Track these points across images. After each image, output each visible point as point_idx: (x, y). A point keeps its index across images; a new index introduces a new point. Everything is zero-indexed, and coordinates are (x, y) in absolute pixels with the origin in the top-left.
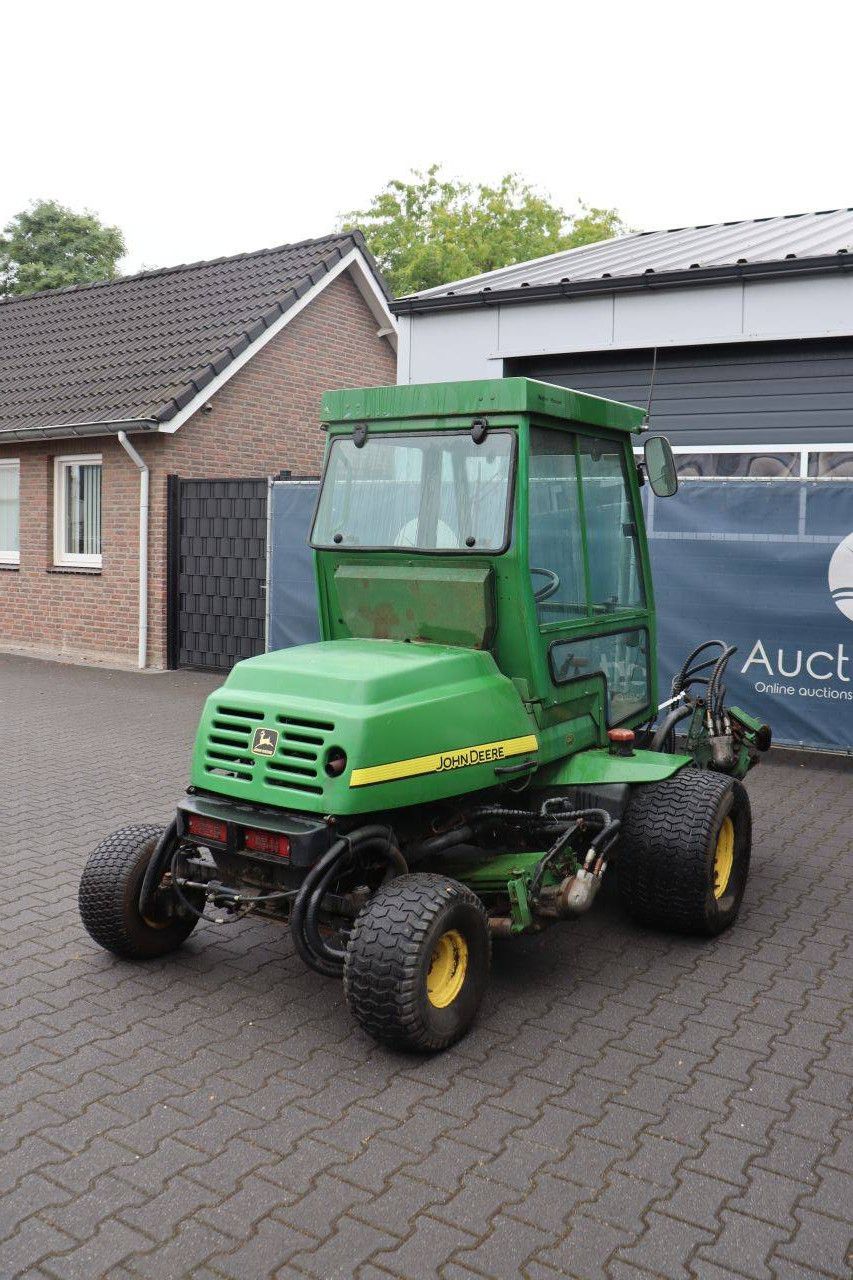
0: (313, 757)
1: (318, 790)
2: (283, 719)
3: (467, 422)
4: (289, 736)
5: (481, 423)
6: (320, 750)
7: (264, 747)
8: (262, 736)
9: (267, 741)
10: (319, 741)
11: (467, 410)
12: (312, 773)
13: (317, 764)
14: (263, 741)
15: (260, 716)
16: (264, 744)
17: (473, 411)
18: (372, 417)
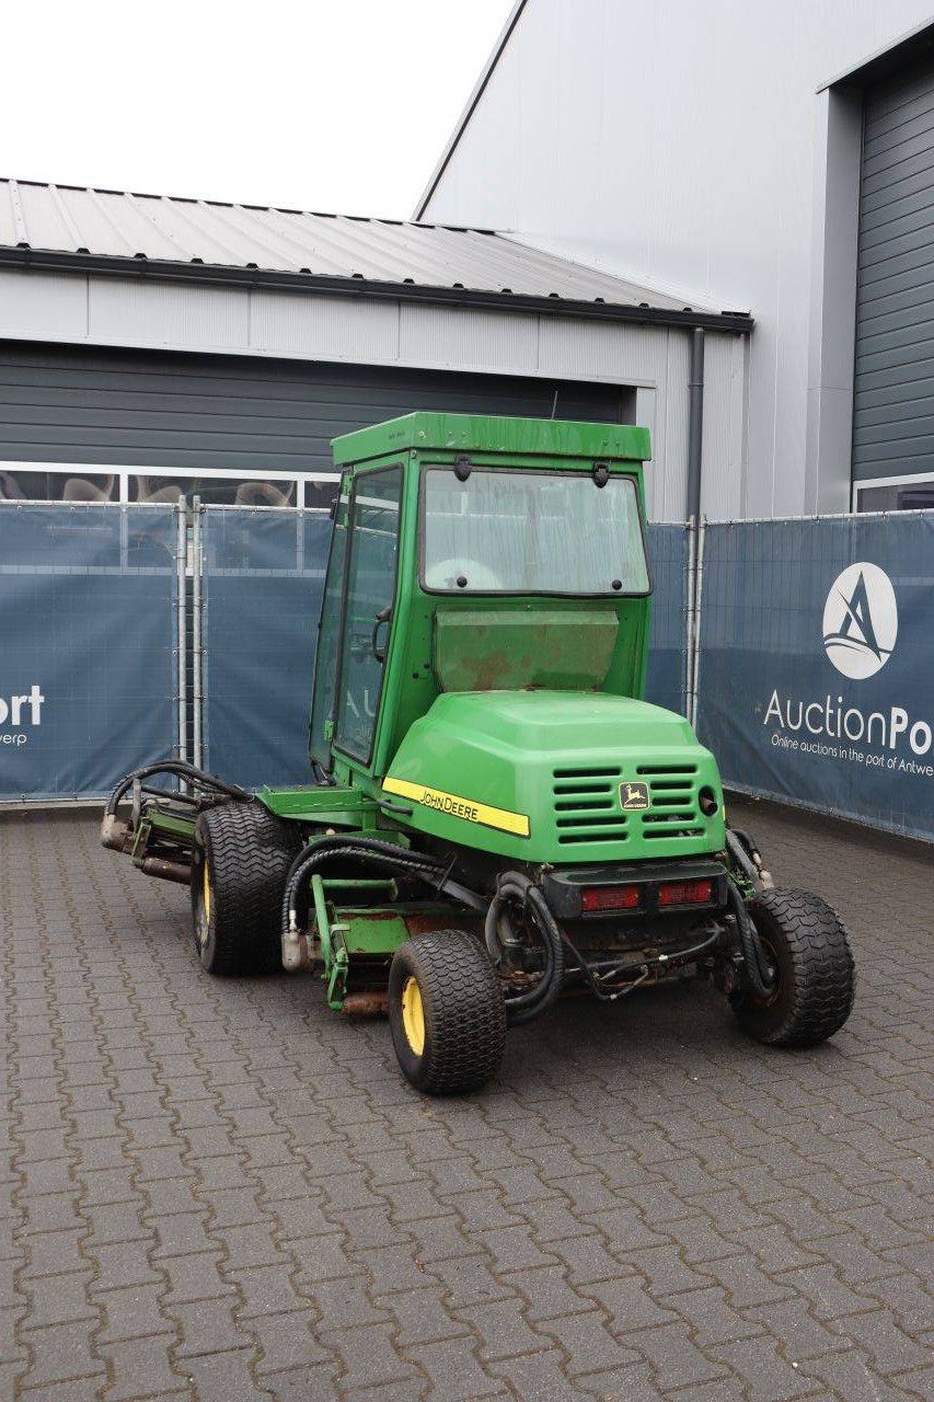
0: (685, 801)
1: (699, 831)
2: (641, 771)
3: (588, 466)
4: (655, 786)
5: (604, 467)
6: (693, 791)
7: (635, 801)
8: (629, 791)
9: (637, 795)
10: (687, 785)
11: (592, 453)
12: (689, 816)
13: (693, 806)
14: (632, 796)
15: (615, 771)
16: (631, 800)
17: (598, 454)
18: (481, 449)
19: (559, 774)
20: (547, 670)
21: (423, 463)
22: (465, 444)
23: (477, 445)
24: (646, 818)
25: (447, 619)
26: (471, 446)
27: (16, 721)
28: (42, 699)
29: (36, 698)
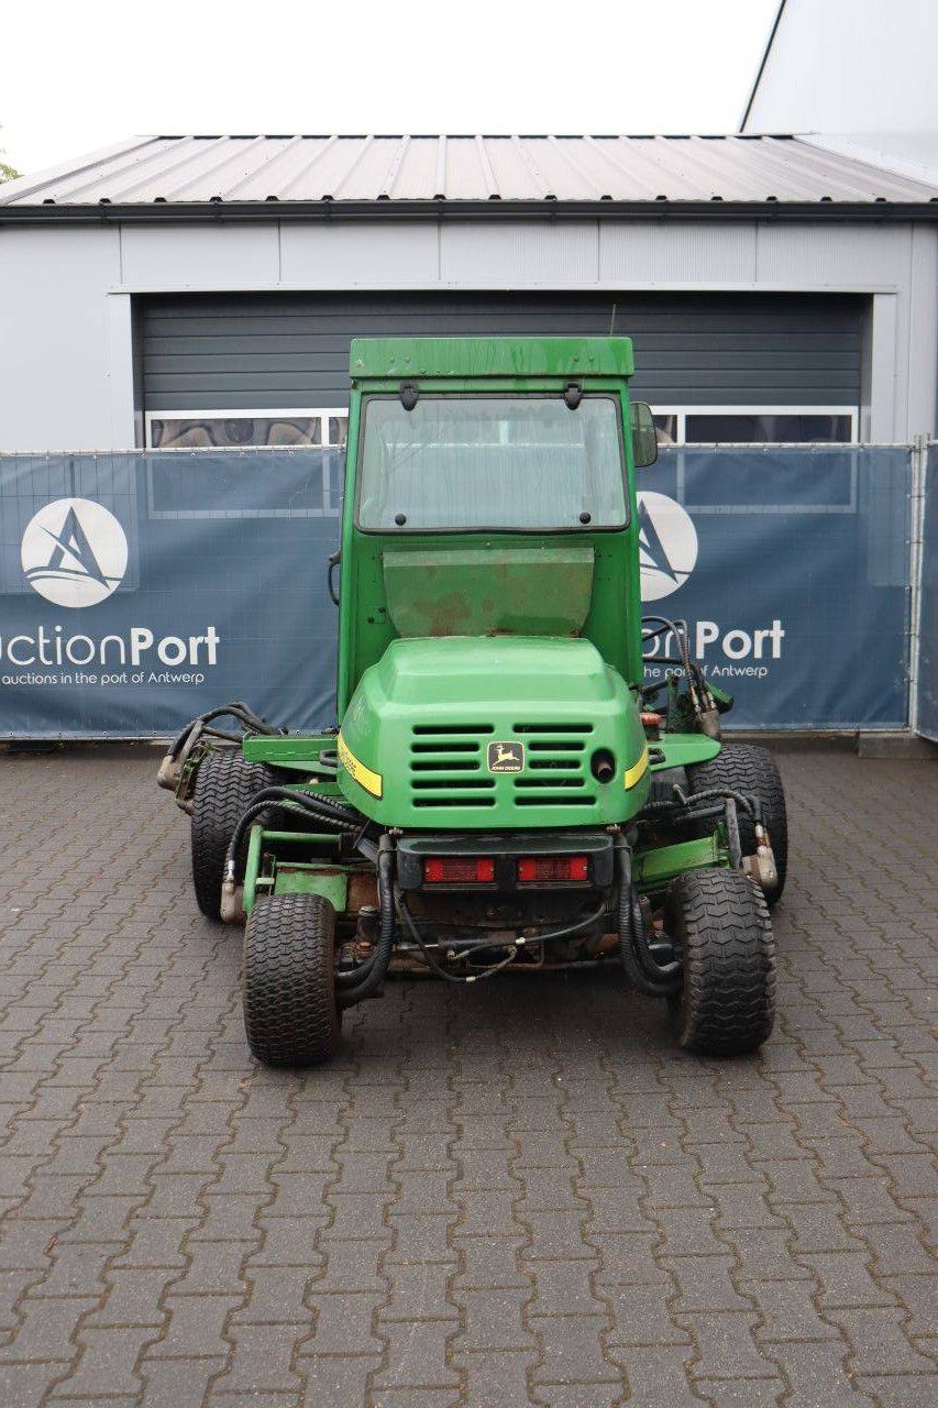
0: (575, 764)
1: (590, 800)
2: (518, 728)
3: (558, 385)
4: (534, 746)
5: (576, 386)
6: (584, 755)
7: (507, 763)
8: (500, 751)
9: (510, 756)
10: (579, 746)
11: (560, 371)
12: (579, 782)
13: (584, 771)
14: (502, 757)
15: (488, 729)
16: (501, 762)
17: (568, 372)
18: (428, 373)
19: (419, 730)
20: (513, 613)
21: (364, 393)
22: (408, 371)
23: (423, 370)
24: (520, 783)
25: (393, 560)
26: (415, 373)
27: (194, 660)
28: (217, 640)
29: (212, 639)
